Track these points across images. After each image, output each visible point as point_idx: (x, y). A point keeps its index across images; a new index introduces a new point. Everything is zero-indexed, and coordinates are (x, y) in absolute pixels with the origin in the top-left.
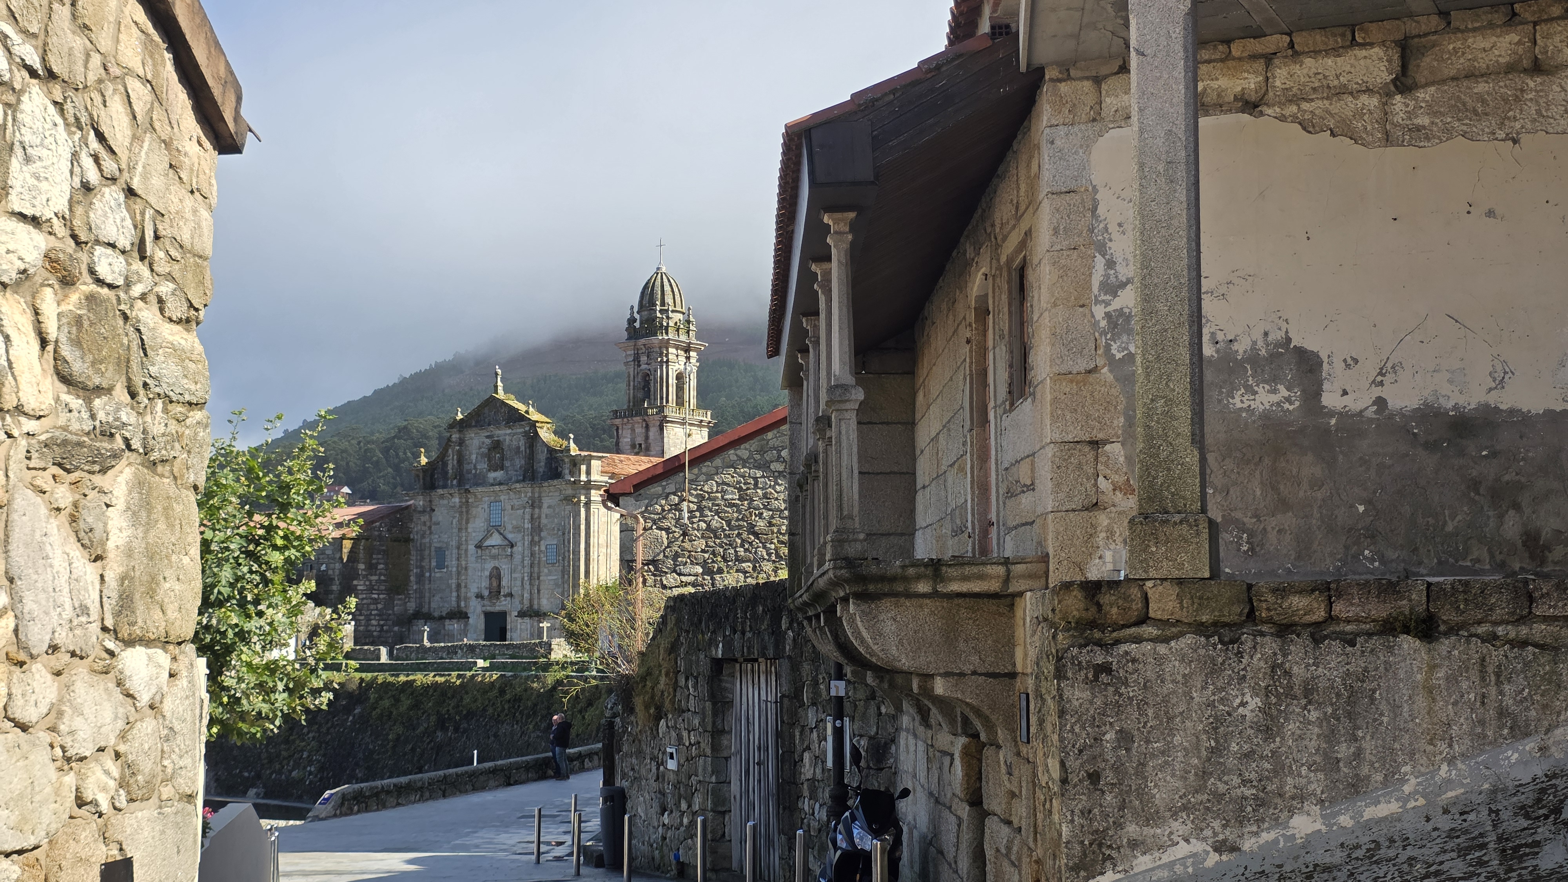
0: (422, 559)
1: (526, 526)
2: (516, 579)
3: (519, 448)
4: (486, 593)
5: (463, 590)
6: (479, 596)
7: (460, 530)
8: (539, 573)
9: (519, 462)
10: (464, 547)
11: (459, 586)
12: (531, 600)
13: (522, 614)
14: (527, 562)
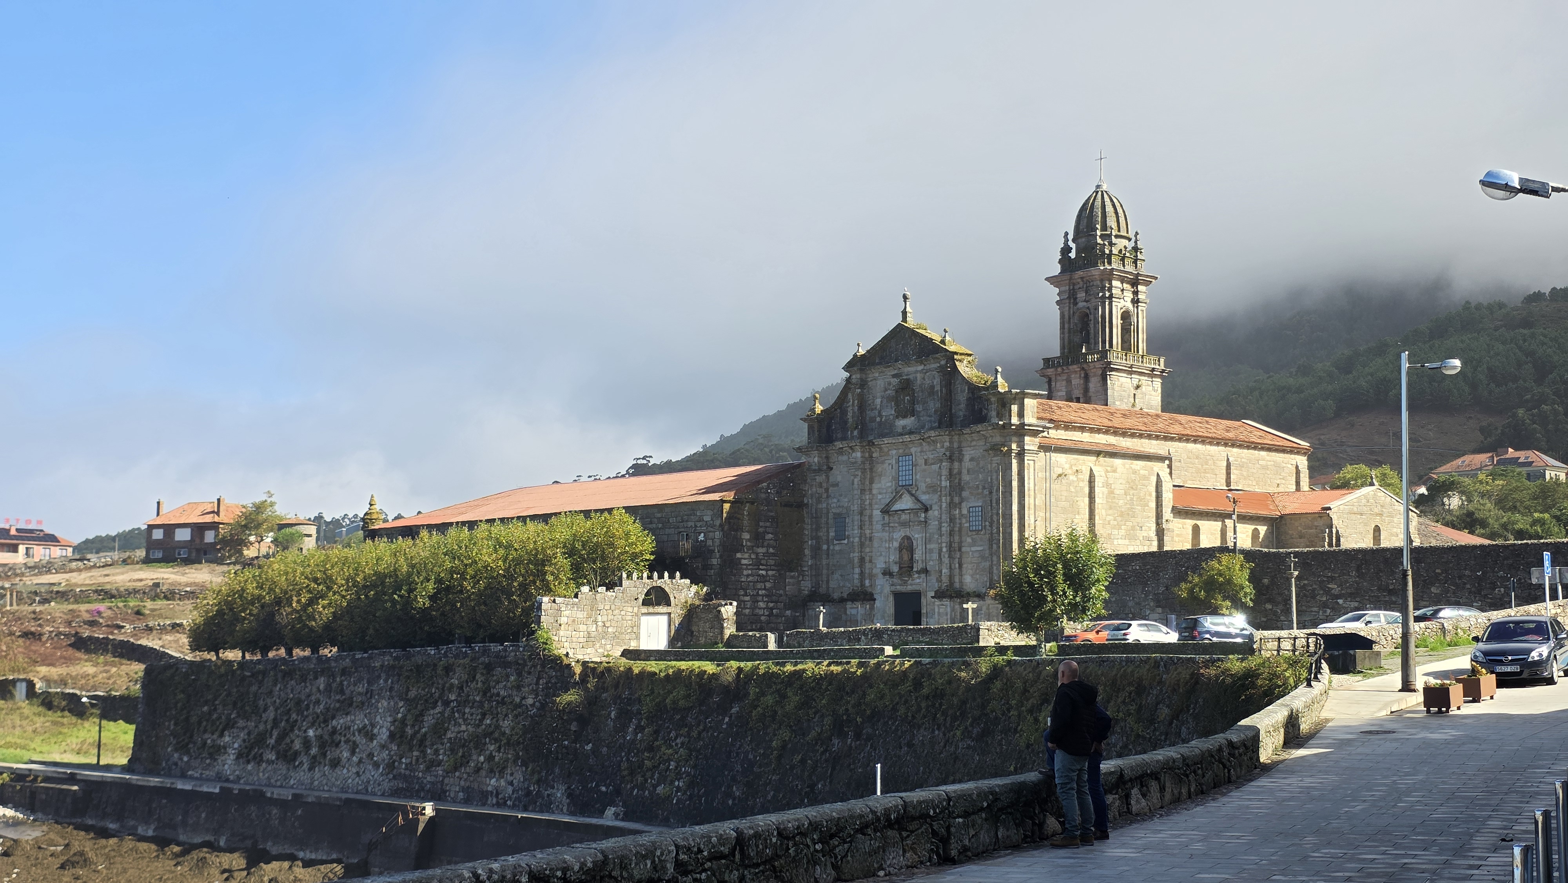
0: (818, 528)
1: (944, 484)
2: (931, 551)
3: (932, 387)
4: (895, 569)
5: (868, 565)
6: (887, 573)
7: (863, 491)
8: (960, 542)
9: (934, 405)
10: (868, 512)
11: (862, 560)
12: (951, 577)
13: (940, 595)
14: (945, 528)
